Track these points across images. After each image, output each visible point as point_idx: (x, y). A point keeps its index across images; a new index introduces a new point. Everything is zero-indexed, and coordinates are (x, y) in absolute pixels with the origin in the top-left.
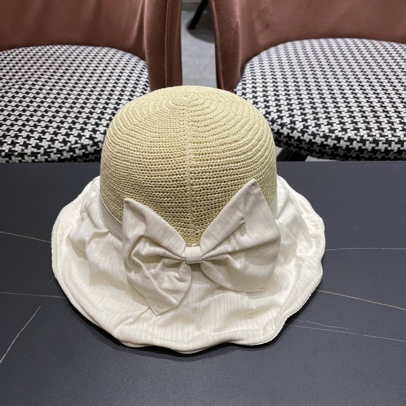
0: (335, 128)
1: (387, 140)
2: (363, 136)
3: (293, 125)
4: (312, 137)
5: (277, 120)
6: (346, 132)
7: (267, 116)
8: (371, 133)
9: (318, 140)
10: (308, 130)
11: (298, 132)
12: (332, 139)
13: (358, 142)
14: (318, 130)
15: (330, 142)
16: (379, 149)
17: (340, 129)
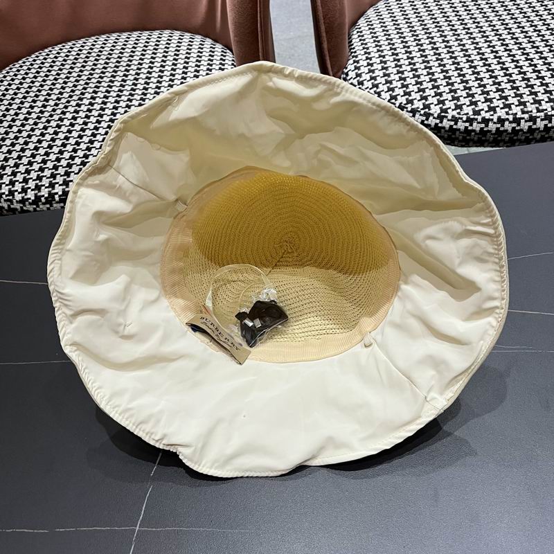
0: (481, 108)
1: (546, 115)
2: (516, 114)
3: (427, 110)
4: (452, 123)
5: (406, 106)
6: (495, 112)
7: (393, 101)
8: (526, 109)
9: (461, 126)
10: (446, 115)
11: (434, 118)
12: (478, 123)
13: (510, 122)
14: (459, 113)
15: (476, 127)
16: (538, 127)
17: (486, 109)
